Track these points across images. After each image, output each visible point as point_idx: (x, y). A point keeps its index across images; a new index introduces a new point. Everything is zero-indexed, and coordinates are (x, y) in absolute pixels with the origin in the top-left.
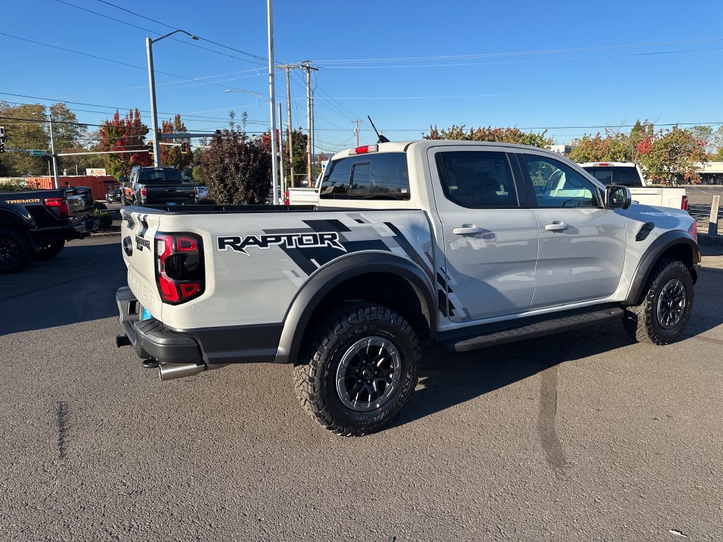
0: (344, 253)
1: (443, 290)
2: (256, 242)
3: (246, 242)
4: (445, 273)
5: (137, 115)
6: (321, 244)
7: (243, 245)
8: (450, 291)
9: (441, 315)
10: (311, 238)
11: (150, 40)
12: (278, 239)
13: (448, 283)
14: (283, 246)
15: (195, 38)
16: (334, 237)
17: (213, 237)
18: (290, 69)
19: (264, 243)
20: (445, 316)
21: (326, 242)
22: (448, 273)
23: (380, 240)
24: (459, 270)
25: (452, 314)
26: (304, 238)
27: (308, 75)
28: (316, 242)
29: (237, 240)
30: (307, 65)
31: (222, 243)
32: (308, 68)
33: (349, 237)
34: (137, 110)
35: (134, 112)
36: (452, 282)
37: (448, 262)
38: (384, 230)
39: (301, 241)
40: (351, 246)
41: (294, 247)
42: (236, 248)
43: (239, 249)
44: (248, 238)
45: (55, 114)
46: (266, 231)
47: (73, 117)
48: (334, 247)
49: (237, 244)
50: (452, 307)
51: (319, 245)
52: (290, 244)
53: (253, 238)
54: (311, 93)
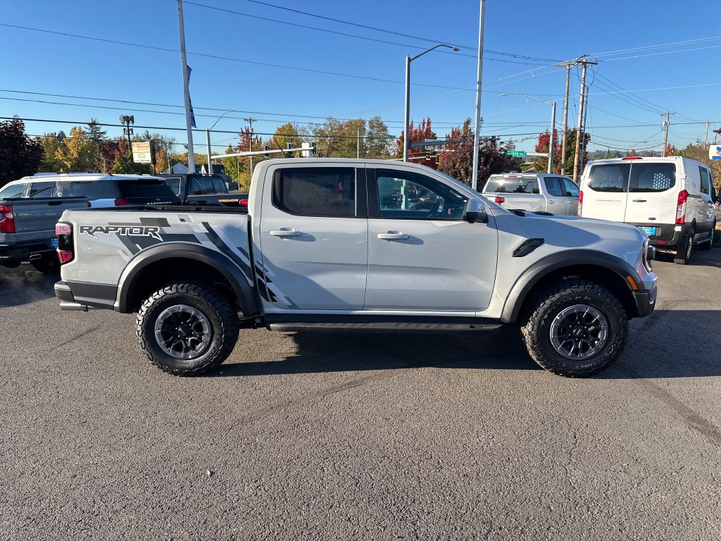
0: (161, 242)
1: (262, 279)
2: (102, 230)
3: (96, 230)
4: (262, 266)
5: (429, 123)
6: (145, 233)
7: (93, 232)
8: (268, 281)
9: (263, 300)
10: (139, 229)
11: (409, 58)
12: (116, 229)
13: (265, 274)
14: (118, 234)
15: (456, 50)
16: (156, 229)
17: (77, 226)
18: (572, 66)
19: (107, 231)
20: (268, 300)
21: (149, 233)
22: (265, 266)
23: (193, 235)
24: (276, 264)
25: (274, 300)
26: (134, 229)
27: (584, 70)
28: (141, 233)
29: (91, 228)
30: (584, 61)
31: (82, 230)
32: (585, 64)
33: (167, 230)
34: (429, 119)
35: (426, 121)
36: (270, 274)
37: (265, 257)
38: (198, 228)
39: (131, 232)
40: (167, 237)
41: (126, 234)
42: (90, 233)
43: (91, 233)
44: (98, 227)
45: (372, 127)
46: (110, 224)
47: (385, 129)
48: (154, 237)
49: (91, 231)
50: (272, 294)
51: (143, 235)
52: (123, 232)
53: (101, 227)
54: (586, 89)
